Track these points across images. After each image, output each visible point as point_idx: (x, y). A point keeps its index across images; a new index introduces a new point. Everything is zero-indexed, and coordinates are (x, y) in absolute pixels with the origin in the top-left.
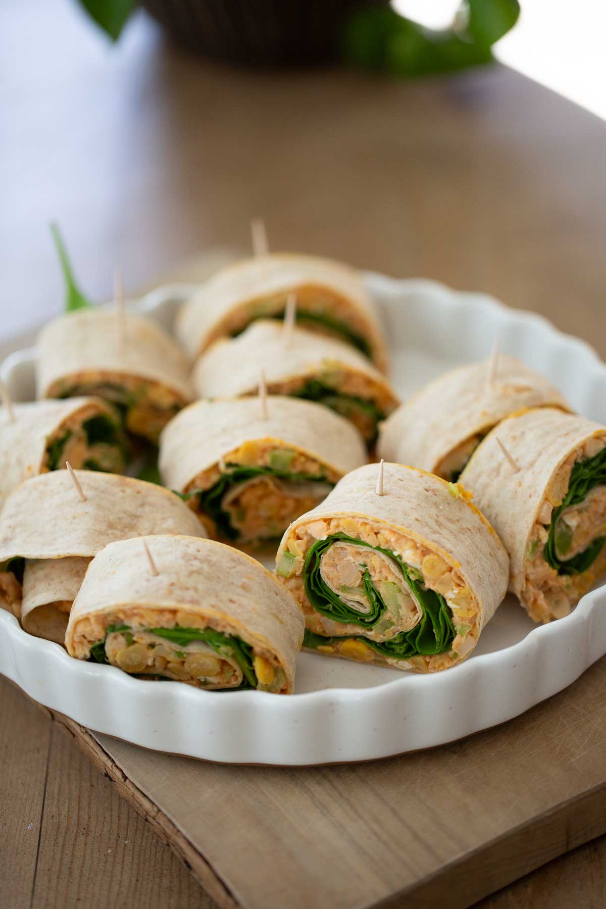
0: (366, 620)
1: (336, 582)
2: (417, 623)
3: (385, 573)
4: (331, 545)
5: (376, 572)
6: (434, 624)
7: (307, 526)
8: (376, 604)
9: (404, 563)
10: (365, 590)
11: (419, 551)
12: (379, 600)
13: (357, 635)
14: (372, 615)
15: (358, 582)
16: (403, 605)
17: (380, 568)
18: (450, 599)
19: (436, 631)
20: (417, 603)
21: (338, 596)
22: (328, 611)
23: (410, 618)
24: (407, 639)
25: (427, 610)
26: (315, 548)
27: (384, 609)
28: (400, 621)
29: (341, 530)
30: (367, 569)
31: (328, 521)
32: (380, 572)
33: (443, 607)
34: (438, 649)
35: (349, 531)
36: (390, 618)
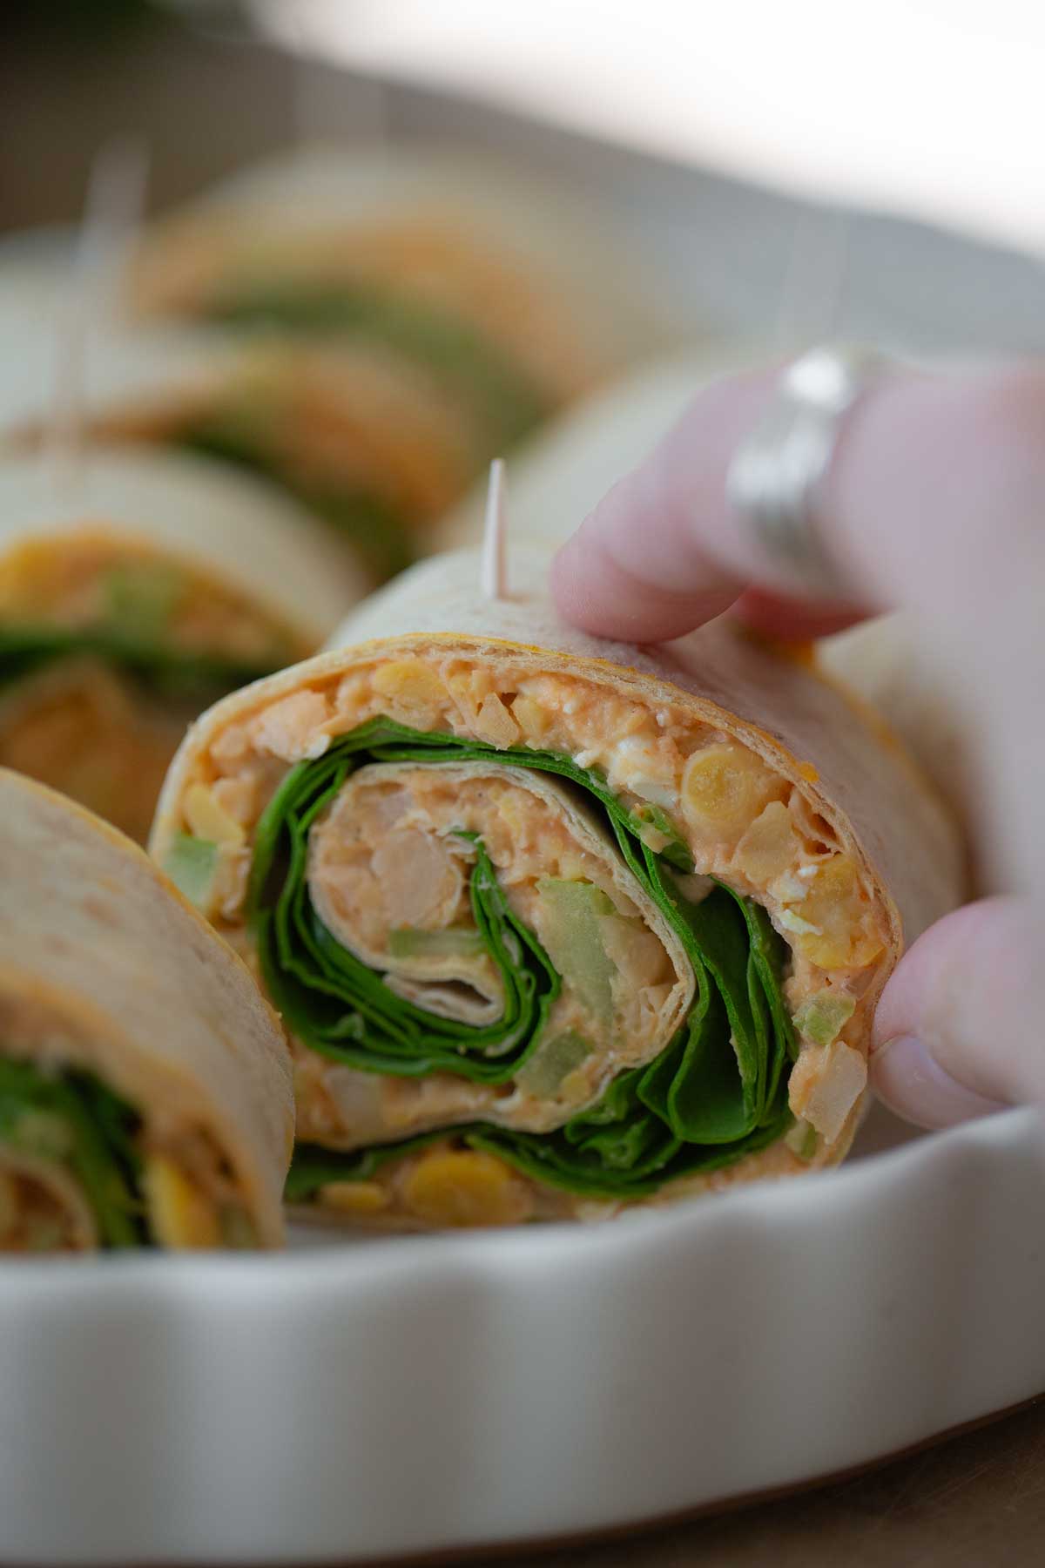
0: (491, 1051)
1: (369, 923)
2: (677, 1022)
3: (548, 847)
4: (341, 786)
5: (518, 853)
6: (733, 1016)
7: (252, 726)
8: (524, 975)
9: (614, 792)
10: (479, 933)
11: (664, 742)
12: (533, 960)
13: (461, 1119)
14: (510, 1026)
15: (452, 905)
16: (622, 961)
17: (532, 833)
18: (787, 906)
19: (740, 1045)
20: (674, 946)
21: (381, 974)
22: (348, 1043)
23: (651, 1008)
24: (645, 1101)
25: (709, 964)
26: (287, 802)
27: (553, 989)
28: (614, 1023)
29: (377, 707)
30: (482, 845)
31: (328, 686)
32: (532, 849)
33: (756, 942)
34: (751, 1115)
35: (406, 707)
36: (578, 1023)
